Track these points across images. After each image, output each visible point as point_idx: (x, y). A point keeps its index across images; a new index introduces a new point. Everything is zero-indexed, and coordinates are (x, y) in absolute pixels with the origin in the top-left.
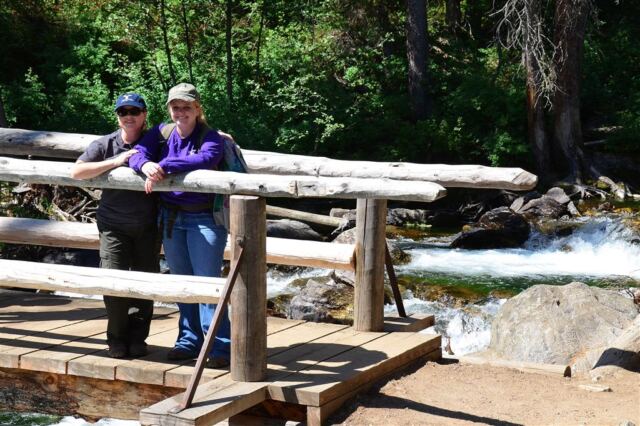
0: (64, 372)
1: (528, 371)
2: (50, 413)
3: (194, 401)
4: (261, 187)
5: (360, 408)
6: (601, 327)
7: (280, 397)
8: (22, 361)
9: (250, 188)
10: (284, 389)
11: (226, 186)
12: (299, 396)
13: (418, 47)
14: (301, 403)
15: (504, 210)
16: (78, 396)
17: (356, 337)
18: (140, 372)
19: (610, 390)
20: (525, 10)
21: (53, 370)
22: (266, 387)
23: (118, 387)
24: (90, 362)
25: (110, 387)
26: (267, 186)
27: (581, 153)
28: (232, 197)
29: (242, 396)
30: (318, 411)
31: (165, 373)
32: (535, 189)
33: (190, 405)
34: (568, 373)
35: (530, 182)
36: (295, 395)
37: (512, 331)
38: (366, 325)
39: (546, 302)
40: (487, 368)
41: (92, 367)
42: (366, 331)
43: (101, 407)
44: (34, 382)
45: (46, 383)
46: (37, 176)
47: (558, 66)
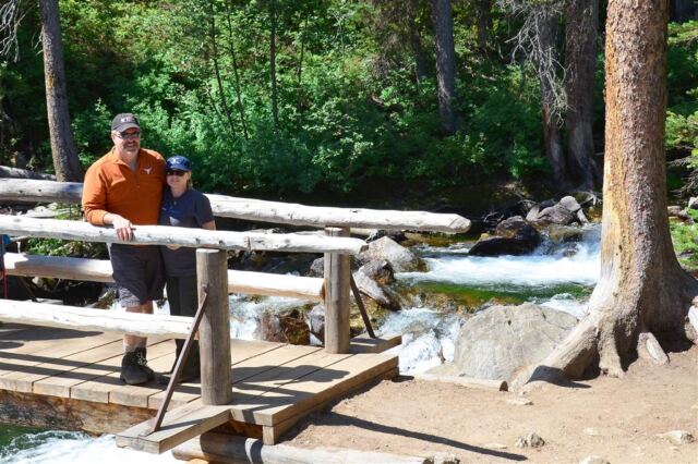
0: (67, 396)
1: (471, 386)
2: (61, 429)
3: (162, 425)
4: (221, 242)
5: (311, 426)
6: (544, 343)
7: (240, 418)
8: (35, 387)
9: (213, 243)
10: (244, 412)
11: (193, 241)
12: (256, 418)
13: (446, 69)
14: (257, 423)
15: (518, 218)
16: (81, 415)
17: (325, 358)
18: (129, 397)
19: (531, 404)
20: (537, 37)
21: (60, 395)
22: (229, 411)
23: (113, 408)
24: (88, 388)
25: (106, 408)
26: (225, 241)
27: (594, 163)
28: (198, 250)
29: (205, 419)
30: (271, 430)
31: (148, 398)
32: (468, 232)
33: (158, 428)
34: (504, 387)
35: (464, 226)
36: (252, 416)
37: (469, 347)
38: (334, 348)
39: (499, 322)
40: (436, 385)
41: (90, 392)
42: (334, 353)
43: (101, 425)
44: (46, 403)
45: (56, 404)
46: (43, 232)
47: (568, 87)
